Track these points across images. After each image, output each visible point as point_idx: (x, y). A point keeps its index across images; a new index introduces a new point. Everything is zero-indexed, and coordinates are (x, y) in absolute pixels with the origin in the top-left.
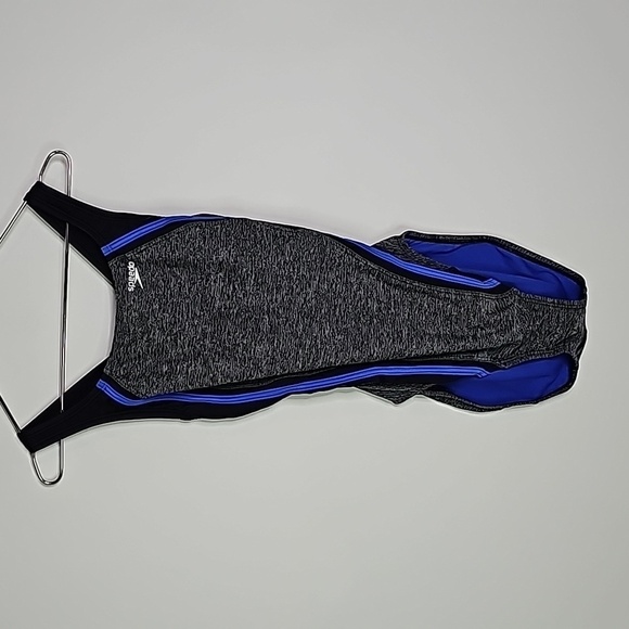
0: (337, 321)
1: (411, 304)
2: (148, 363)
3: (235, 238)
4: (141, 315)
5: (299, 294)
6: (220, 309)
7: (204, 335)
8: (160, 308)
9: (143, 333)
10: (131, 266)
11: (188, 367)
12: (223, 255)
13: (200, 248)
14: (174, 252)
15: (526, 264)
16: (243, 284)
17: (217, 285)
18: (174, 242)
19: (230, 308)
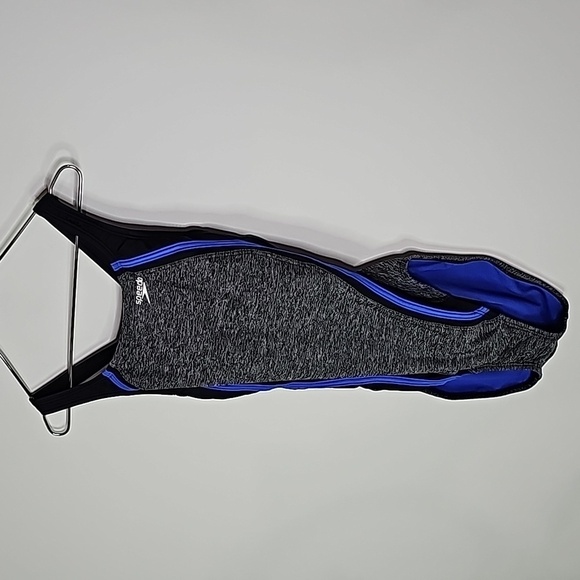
0: (331, 346)
1: (402, 331)
2: (151, 363)
3: (244, 274)
4: (147, 327)
5: (297, 321)
6: (222, 328)
7: (206, 352)
8: (165, 323)
9: (148, 341)
10: (139, 280)
11: (187, 371)
12: (230, 288)
13: (208, 279)
14: (182, 279)
15: (517, 283)
16: (246, 310)
17: (220, 307)
18: (183, 270)
19: (231, 328)
